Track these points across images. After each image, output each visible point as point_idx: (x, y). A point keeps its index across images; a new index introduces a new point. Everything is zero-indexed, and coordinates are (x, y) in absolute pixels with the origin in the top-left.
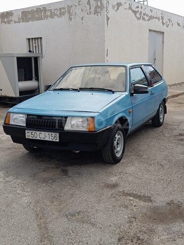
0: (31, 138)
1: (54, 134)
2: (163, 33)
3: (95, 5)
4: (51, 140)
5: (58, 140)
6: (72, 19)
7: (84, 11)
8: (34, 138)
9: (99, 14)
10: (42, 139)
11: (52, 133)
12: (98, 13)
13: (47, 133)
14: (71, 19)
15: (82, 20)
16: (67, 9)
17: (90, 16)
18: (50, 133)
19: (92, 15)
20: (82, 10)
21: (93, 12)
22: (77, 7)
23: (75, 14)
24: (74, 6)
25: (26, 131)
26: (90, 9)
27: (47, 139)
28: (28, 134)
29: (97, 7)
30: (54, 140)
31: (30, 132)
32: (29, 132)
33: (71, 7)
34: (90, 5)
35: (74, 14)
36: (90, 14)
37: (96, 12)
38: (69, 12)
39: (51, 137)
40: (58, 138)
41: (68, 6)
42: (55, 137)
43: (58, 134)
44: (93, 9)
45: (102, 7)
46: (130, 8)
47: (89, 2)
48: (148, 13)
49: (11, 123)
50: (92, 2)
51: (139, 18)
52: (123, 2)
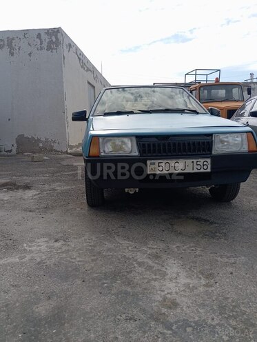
0: (158, 172)
1: (202, 160)
2: (94, 87)
3: (47, 40)
4: (195, 171)
5: (209, 170)
6: (15, 55)
7: (33, 46)
8: (164, 172)
9: (54, 51)
10: (180, 171)
11: (200, 160)
12: (52, 49)
13: (189, 161)
14: (12, 54)
15: (30, 56)
16: (6, 42)
17: (40, 52)
18: (195, 161)
19: (44, 52)
20: (29, 44)
21: (46, 48)
22: (22, 41)
23: (19, 49)
24: (17, 39)
25: (149, 162)
26: (41, 43)
27: (189, 170)
28: (152, 166)
29: (51, 42)
30: (202, 170)
31: (157, 162)
32: (154, 164)
33: (13, 39)
34: (40, 39)
35: (17, 48)
36: (41, 49)
37: (49, 48)
38: (10, 45)
39: (195, 166)
40: (209, 166)
41: (8, 38)
42: (204, 165)
43: (209, 160)
44: (45, 45)
45: (58, 43)
46: (77, 54)
47: (39, 36)
48: (86, 64)
49: (103, 154)
50: (44, 36)
51: (82, 67)
52: (72, 44)
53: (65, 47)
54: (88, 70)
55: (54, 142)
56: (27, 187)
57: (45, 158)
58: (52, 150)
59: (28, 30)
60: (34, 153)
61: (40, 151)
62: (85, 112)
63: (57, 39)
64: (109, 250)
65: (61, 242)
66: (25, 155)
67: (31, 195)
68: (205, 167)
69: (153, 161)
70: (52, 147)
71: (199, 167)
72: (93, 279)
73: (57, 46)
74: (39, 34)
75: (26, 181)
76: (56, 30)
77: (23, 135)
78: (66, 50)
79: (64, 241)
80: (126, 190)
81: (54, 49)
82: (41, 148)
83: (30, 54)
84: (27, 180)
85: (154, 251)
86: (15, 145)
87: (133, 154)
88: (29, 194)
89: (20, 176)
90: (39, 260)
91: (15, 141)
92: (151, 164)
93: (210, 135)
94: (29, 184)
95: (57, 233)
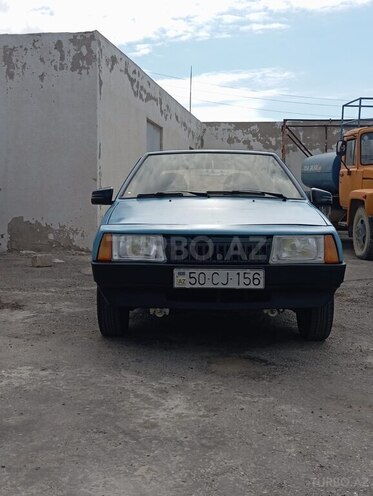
0: (188, 286)
1: (252, 272)
2: (161, 129)
3: (73, 53)
4: (242, 286)
5: (261, 286)
6: (16, 77)
7: (48, 63)
8: (197, 286)
9: (84, 72)
10: (220, 286)
11: (248, 271)
12: (81, 68)
13: (233, 273)
14: (11, 76)
15: (42, 80)
16: (2, 54)
17: (60, 73)
18: (242, 272)
19: (67, 73)
20: (42, 60)
21: (70, 66)
22: (29, 52)
23: (24, 67)
24: (20, 50)
25: (176, 271)
26: (62, 58)
27: (233, 285)
28: (181, 278)
29: (79, 57)
30: (252, 286)
31: (187, 272)
32: (184, 274)
33: (13, 49)
34: (62, 52)
35: (20, 65)
36: (62, 68)
37: (75, 67)
39: (242, 280)
40: (262, 281)
41: (5, 47)
42: (254, 279)
43: (262, 273)
44: (68, 60)
45: (91, 58)
46: (126, 71)
47: (59, 45)
48: (146, 87)
49: (116, 258)
50: (67, 46)
51: (136, 94)
52: (118, 57)
53: (103, 63)
54: (150, 97)
55: (76, 232)
56: (17, 306)
57: (57, 261)
58: (69, 247)
59: (39, 35)
60: (39, 251)
61: (51, 247)
62: (111, 191)
63: (90, 51)
64: (106, 382)
65: (50, 371)
66: (22, 255)
67: (21, 317)
68: (256, 282)
69: (182, 270)
70: (71, 241)
71: (247, 282)
72: (75, 404)
73: (89, 63)
74: (59, 41)
75: (17, 298)
76: (88, 36)
77: (22, 217)
78: (105, 69)
79: (53, 370)
80: (152, 311)
81: (84, 67)
82: (51, 243)
83: (42, 77)
84: (19, 295)
85: (163, 386)
86: (7, 236)
87: (159, 260)
88: (19, 315)
89: (8, 289)
90: (17, 385)
91: (6, 228)
92: (179, 274)
93: (270, 236)
94: (21, 301)
95: (47, 362)
